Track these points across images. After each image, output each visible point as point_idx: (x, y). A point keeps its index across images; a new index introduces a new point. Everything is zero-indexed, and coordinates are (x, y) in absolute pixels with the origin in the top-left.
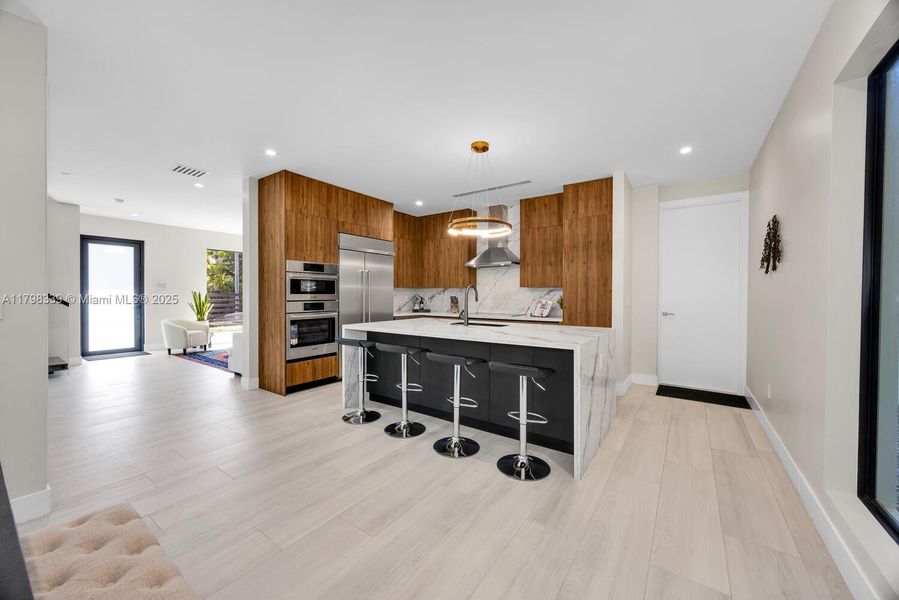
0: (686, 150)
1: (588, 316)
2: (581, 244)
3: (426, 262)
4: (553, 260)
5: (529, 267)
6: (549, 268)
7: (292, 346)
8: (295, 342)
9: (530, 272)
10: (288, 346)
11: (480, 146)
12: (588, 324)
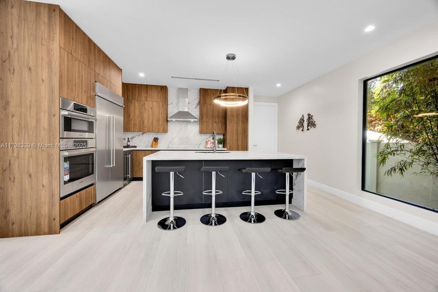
0: (279, 85)
1: (238, 146)
2: (235, 116)
3: (132, 115)
4: (217, 121)
5: (205, 123)
6: (215, 125)
7: (65, 183)
8: (67, 178)
9: (205, 126)
10: (62, 183)
11: (231, 56)
12: (238, 150)
